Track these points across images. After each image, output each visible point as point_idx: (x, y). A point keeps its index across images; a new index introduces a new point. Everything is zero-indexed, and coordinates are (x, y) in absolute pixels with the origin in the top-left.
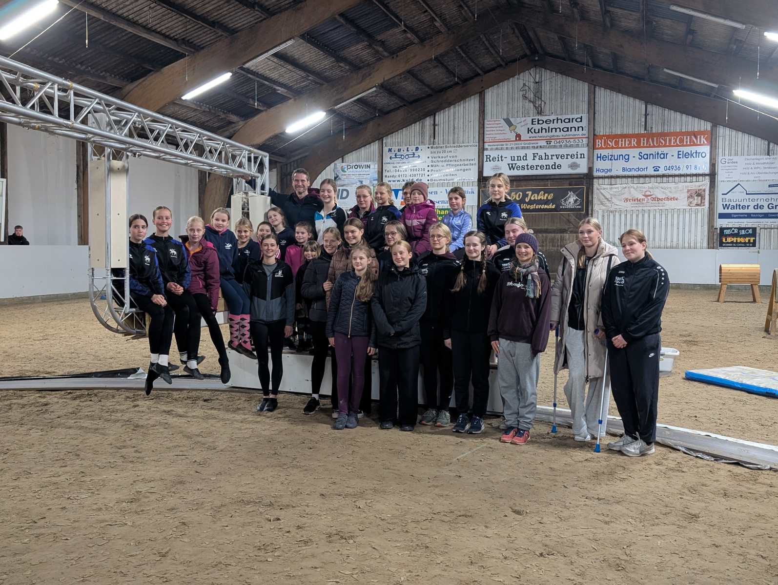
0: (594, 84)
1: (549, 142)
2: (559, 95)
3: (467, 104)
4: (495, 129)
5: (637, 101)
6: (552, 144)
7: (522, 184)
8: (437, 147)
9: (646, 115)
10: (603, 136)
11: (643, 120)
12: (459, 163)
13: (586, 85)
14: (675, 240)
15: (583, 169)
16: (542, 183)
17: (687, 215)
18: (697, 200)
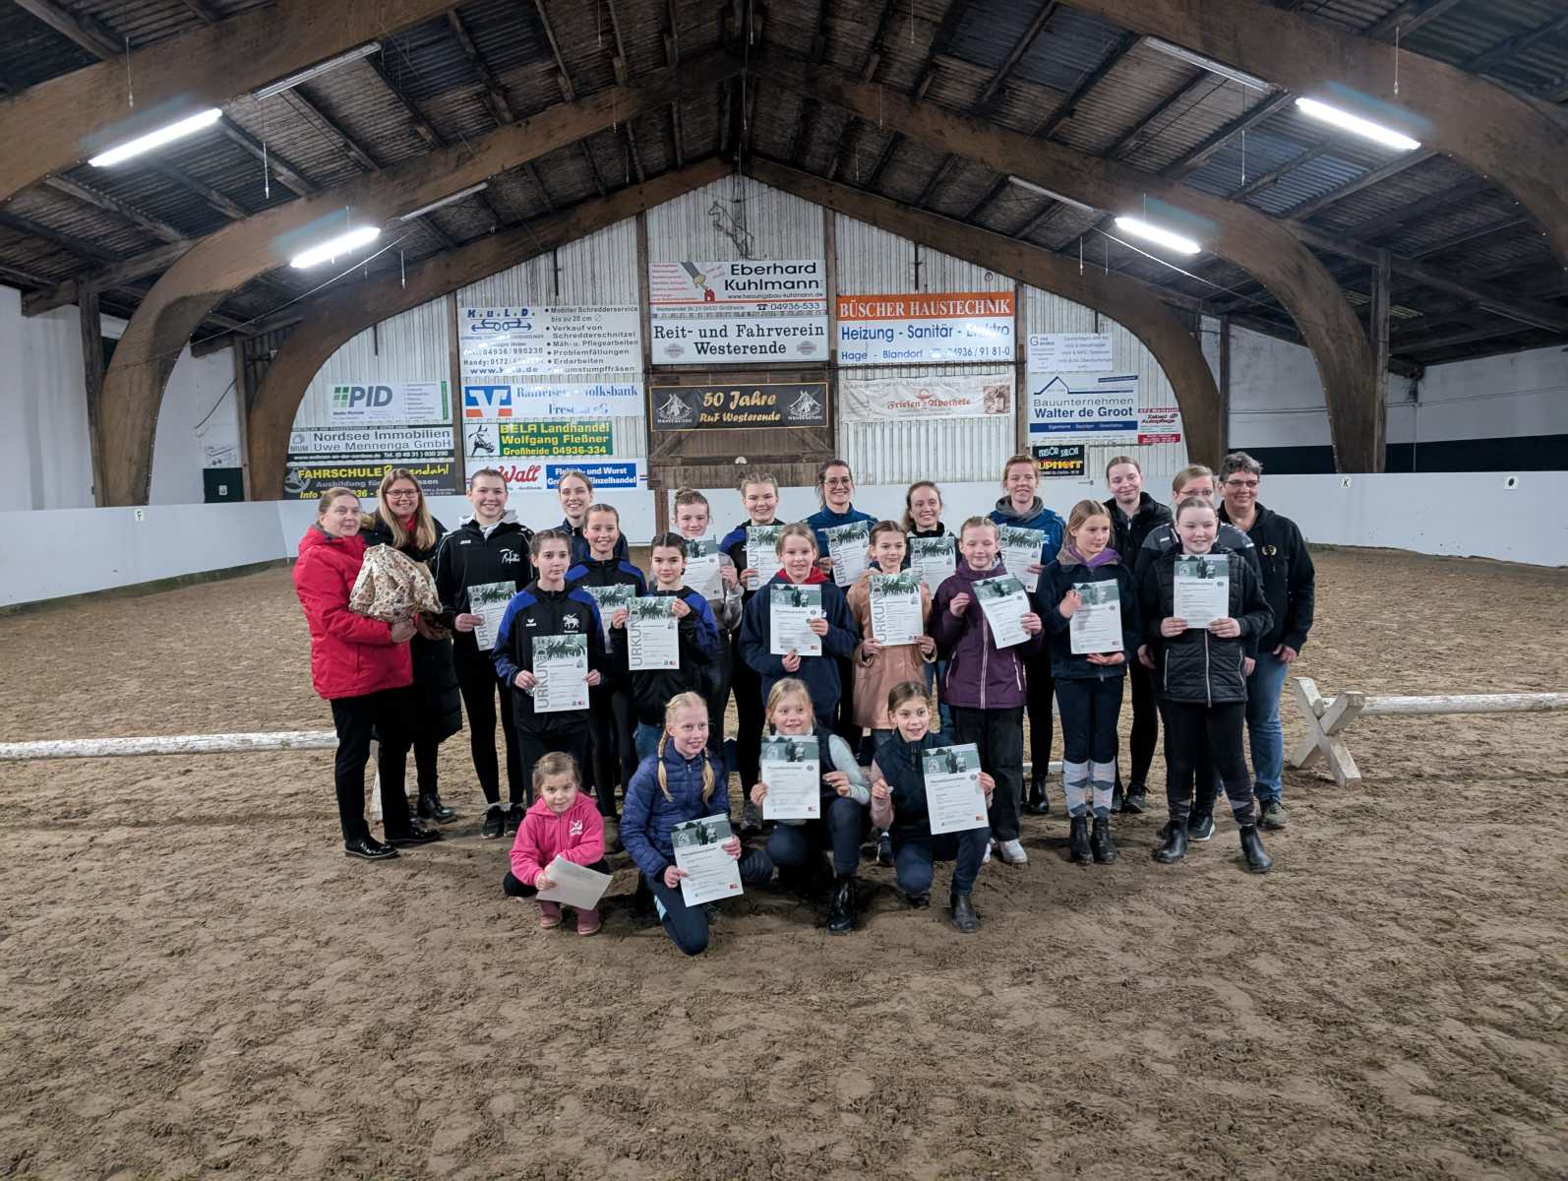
0: (832, 208)
1: (762, 306)
2: (775, 225)
3: (615, 232)
4: (668, 280)
5: (903, 241)
6: (768, 309)
7: (724, 377)
8: (562, 310)
9: (917, 264)
10: (852, 297)
11: (913, 272)
12: (607, 340)
13: (820, 209)
14: (968, 467)
15: (821, 354)
16: (755, 377)
17: (985, 428)
18: (998, 403)
